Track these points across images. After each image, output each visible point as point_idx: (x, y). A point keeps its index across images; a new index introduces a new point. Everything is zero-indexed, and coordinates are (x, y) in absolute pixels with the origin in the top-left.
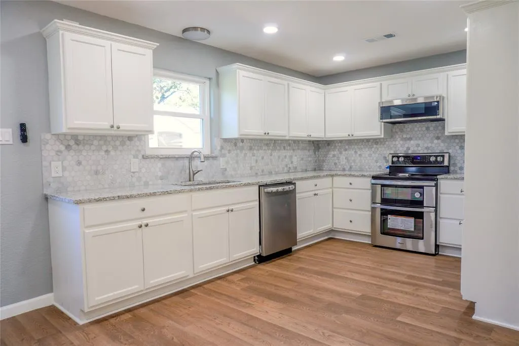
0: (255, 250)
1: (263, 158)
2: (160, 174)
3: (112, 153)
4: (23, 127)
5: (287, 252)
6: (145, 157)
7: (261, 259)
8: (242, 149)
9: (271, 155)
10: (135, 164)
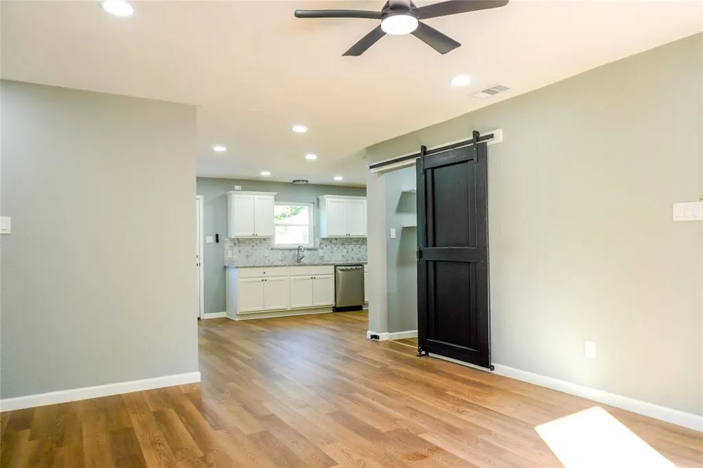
0: (331, 302)
1: (352, 250)
2: (280, 258)
3: (255, 247)
4: (217, 236)
5: (358, 308)
6: (272, 249)
7: (336, 309)
8: (336, 244)
9: (360, 248)
10: (267, 252)
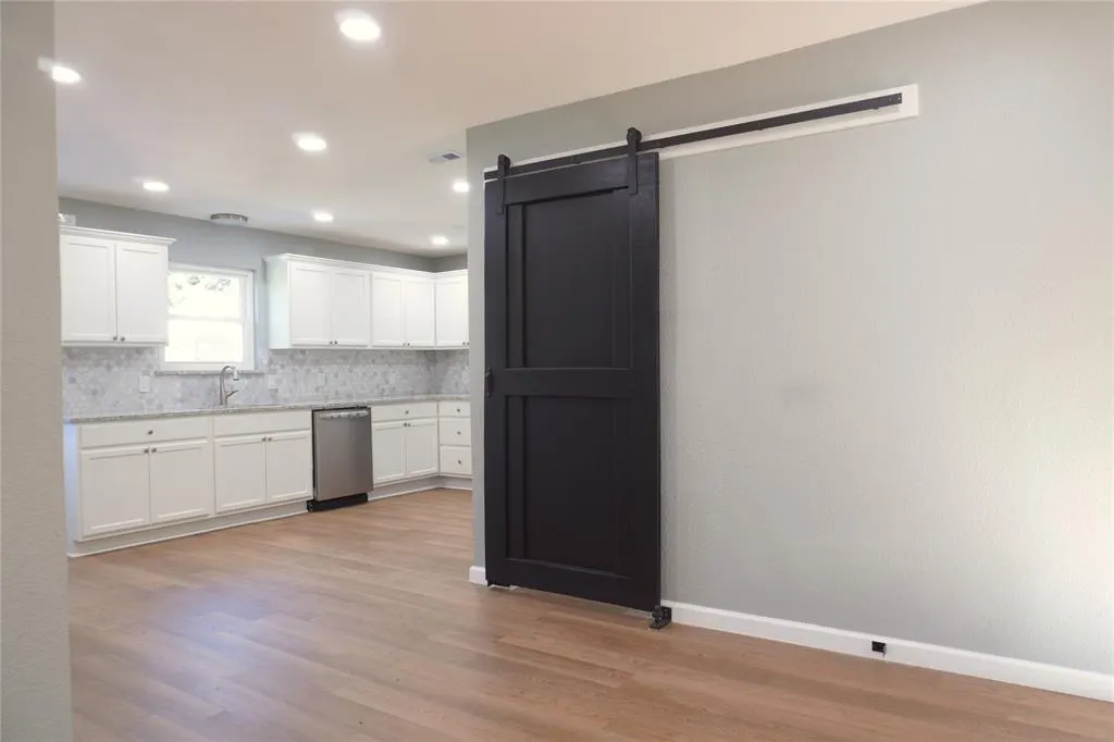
0: (307, 492)
1: (336, 376)
2: (179, 395)
3: (115, 369)
5: (359, 499)
6: (159, 374)
7: (315, 505)
8: (302, 363)
9: (351, 371)
10: (145, 382)
